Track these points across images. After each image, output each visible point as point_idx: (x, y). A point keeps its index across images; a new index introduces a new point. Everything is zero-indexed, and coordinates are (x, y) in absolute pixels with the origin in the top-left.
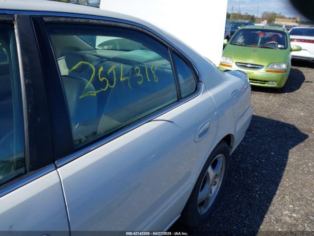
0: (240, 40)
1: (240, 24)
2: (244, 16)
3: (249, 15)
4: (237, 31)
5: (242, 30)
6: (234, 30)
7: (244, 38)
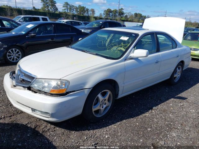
0: (189, 38)
1: (190, 30)
2: (193, 23)
3: (197, 23)
4: (188, 33)
5: (190, 33)
6: (186, 33)
7: (191, 37)
